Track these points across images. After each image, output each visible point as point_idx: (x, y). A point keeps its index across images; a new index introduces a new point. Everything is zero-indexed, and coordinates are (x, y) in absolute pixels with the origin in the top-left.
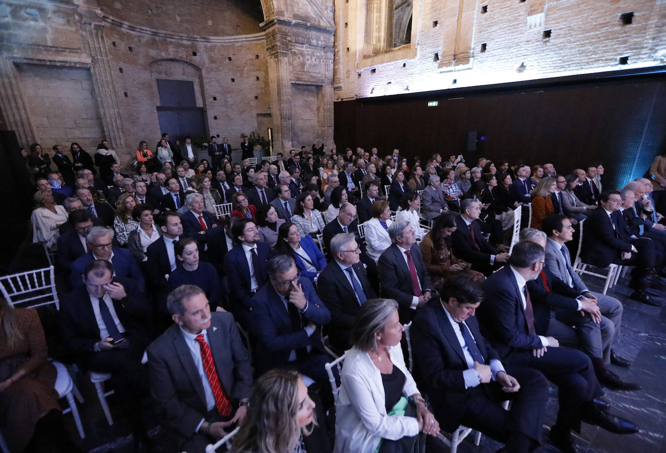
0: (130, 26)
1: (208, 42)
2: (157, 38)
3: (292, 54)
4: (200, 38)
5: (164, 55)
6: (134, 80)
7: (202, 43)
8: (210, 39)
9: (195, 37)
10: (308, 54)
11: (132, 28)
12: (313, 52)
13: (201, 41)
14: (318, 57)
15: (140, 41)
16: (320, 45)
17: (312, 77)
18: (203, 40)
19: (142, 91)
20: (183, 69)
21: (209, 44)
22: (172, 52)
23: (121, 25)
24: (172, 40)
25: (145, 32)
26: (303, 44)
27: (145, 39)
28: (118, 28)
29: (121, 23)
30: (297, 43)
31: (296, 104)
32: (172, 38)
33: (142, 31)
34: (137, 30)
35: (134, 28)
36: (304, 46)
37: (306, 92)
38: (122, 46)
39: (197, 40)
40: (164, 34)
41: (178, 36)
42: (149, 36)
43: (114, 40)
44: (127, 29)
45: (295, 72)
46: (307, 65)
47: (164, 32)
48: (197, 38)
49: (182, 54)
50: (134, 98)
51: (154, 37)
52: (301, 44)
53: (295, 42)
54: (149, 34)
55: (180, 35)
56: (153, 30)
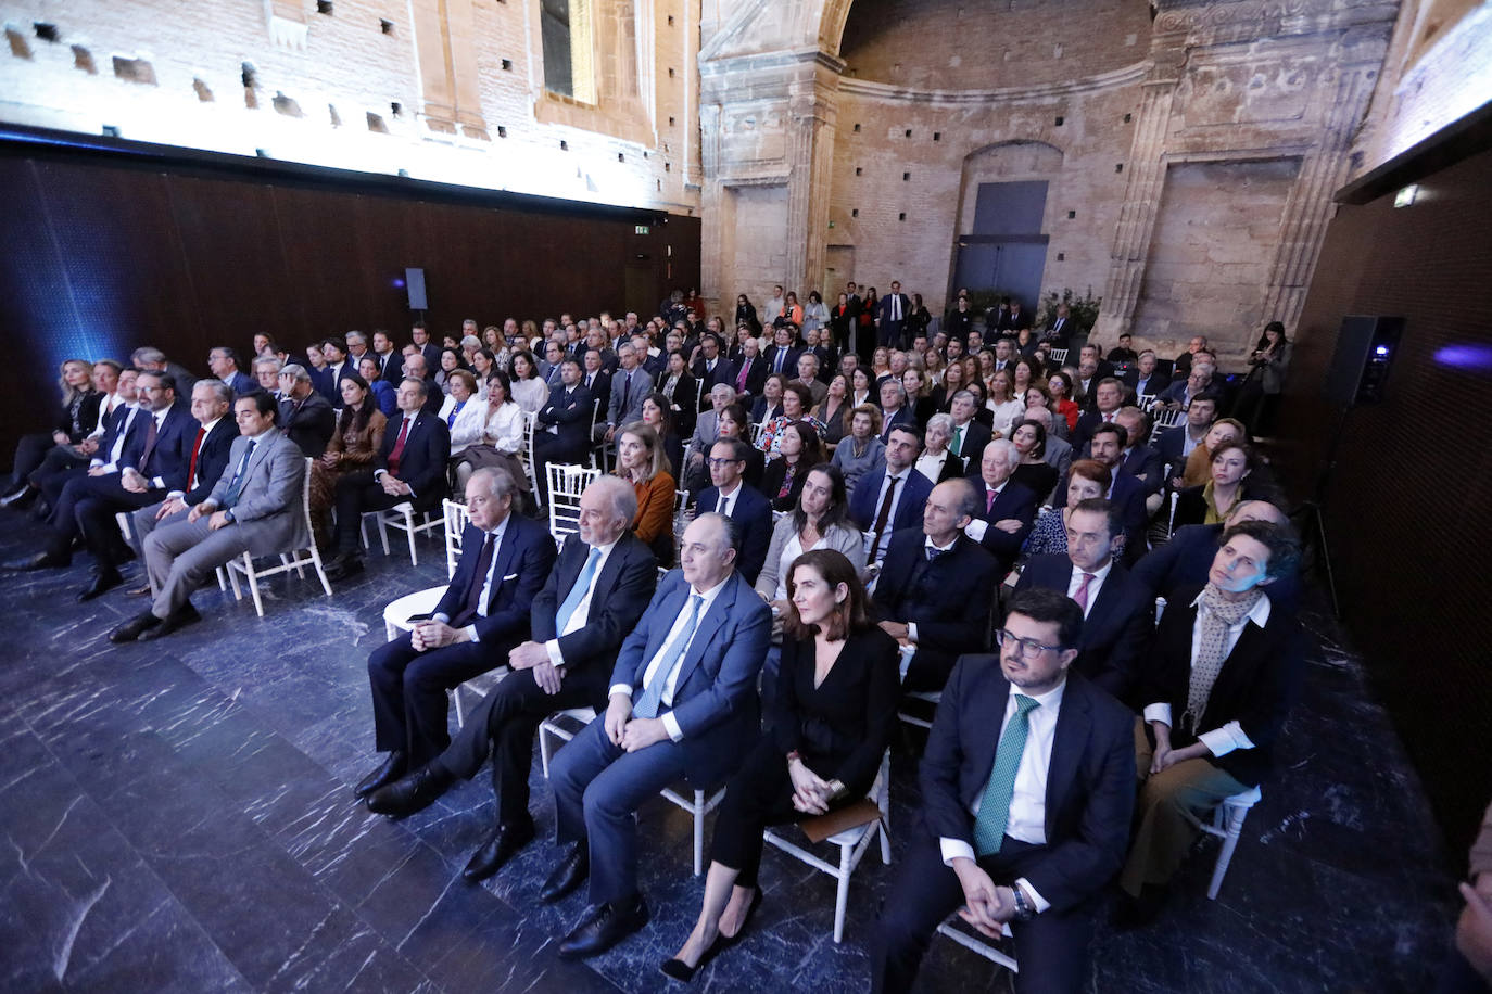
0: (944, 96)
1: (1093, 89)
2: (994, 106)
3: (1194, 80)
4: (1078, 85)
5: (997, 136)
6: (926, 191)
7: (1080, 95)
8: (1097, 82)
9: (1068, 83)
10: (1262, 69)
11: (948, 99)
12: (1289, 57)
13: (1080, 91)
14: (1307, 67)
15: (959, 118)
16: (1322, 28)
17: (1258, 134)
18: (1081, 87)
19: (936, 210)
20: (1037, 158)
21: (1094, 94)
22: (1015, 126)
23: (929, 99)
24: (1022, 102)
25: (973, 99)
26: (1247, 42)
27: (970, 113)
28: (925, 104)
29: (929, 95)
30: (1223, 45)
31: (1197, 219)
32: (1022, 98)
33: (968, 99)
34: (958, 99)
35: (952, 96)
36: (1253, 46)
37: (1249, 181)
38: (923, 133)
39: (1071, 89)
40: (1008, 94)
41: (1033, 91)
42: (979, 105)
43: (909, 126)
44: (941, 102)
45: (1192, 131)
46: (1249, 101)
47: (1005, 90)
48: (1069, 86)
49: (1035, 126)
50: (915, 223)
51: (989, 104)
52: (1239, 43)
53: (1214, 45)
54: (979, 102)
55: (1038, 87)
56: (986, 93)
